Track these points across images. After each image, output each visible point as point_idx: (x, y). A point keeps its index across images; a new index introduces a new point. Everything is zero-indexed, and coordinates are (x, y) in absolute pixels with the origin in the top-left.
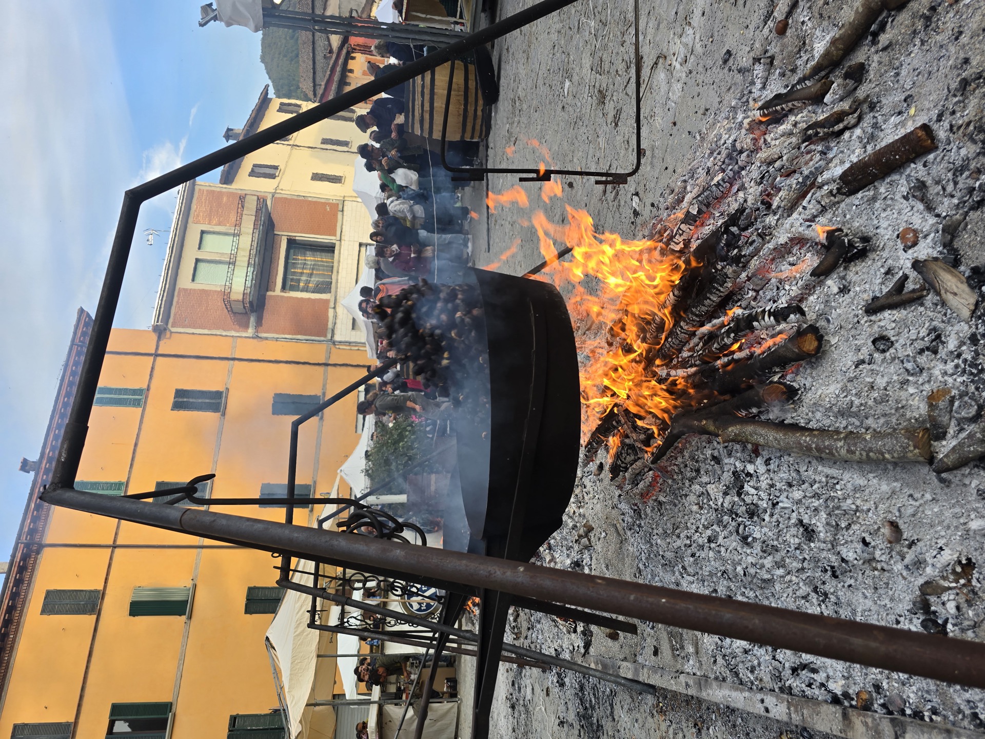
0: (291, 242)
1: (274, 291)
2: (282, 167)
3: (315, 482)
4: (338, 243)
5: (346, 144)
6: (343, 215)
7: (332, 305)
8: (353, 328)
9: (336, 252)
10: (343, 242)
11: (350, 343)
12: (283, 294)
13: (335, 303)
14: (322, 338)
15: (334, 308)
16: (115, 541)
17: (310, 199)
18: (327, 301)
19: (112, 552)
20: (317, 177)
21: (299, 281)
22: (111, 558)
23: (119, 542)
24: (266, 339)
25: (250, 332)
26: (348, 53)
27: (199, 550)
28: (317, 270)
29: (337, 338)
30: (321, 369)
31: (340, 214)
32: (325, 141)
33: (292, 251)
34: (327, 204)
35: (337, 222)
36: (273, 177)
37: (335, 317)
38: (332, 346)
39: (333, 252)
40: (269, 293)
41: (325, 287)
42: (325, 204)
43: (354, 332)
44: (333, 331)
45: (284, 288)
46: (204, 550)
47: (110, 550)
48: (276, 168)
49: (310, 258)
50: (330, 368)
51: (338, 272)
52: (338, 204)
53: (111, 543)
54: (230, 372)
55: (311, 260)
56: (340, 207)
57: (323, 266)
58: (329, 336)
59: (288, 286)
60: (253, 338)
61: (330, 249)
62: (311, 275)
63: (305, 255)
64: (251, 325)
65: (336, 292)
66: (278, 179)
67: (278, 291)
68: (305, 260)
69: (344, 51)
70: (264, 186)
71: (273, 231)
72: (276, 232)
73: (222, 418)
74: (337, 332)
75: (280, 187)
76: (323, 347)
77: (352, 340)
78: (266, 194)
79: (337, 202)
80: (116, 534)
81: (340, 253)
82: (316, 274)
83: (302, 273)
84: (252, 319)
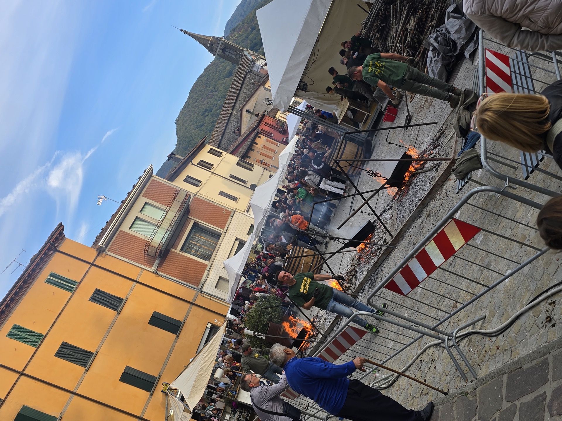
0: (196, 225)
1: (176, 250)
2: (203, 182)
3: (160, 377)
4: (223, 234)
5: (244, 182)
6: (232, 219)
7: (208, 269)
8: (216, 287)
9: (221, 238)
10: (227, 234)
11: (211, 295)
12: (181, 253)
13: (210, 268)
14: (195, 287)
15: (209, 271)
16: (24, 370)
17: (215, 204)
18: (206, 265)
19: (19, 377)
20: (222, 193)
21: (192, 248)
22: (17, 381)
23: (25, 372)
24: (161, 276)
25: (153, 269)
26: (257, 133)
27: (72, 395)
28: (205, 246)
29: (204, 289)
30: (188, 305)
31: (230, 218)
32: (232, 176)
33: (194, 230)
34: (225, 210)
35: (227, 222)
36: (197, 186)
37: (208, 276)
38: (200, 293)
39: (219, 238)
40: (172, 250)
41: (207, 257)
42: (223, 209)
43: (215, 290)
44: (203, 285)
45: (182, 250)
46: (76, 397)
47: (18, 375)
48: (200, 182)
49: (203, 238)
50: (193, 306)
51: (218, 250)
52: (231, 212)
53: (21, 371)
54: (132, 289)
55: (203, 239)
56: (232, 214)
57: (210, 244)
58: (200, 287)
59: (184, 249)
60: (153, 273)
61: (217, 236)
62: (201, 247)
63: (201, 235)
64: (154, 265)
65: (213, 262)
66: (199, 188)
67: (178, 250)
68: (200, 238)
69: (255, 132)
70: (192, 189)
71: (188, 215)
72: (189, 217)
73: (117, 315)
74: (206, 286)
75: (200, 192)
76: (194, 292)
77: (213, 294)
78: (191, 194)
79: (231, 210)
80: (26, 366)
81: (222, 240)
82: (204, 248)
83: (195, 245)
84: (157, 262)
